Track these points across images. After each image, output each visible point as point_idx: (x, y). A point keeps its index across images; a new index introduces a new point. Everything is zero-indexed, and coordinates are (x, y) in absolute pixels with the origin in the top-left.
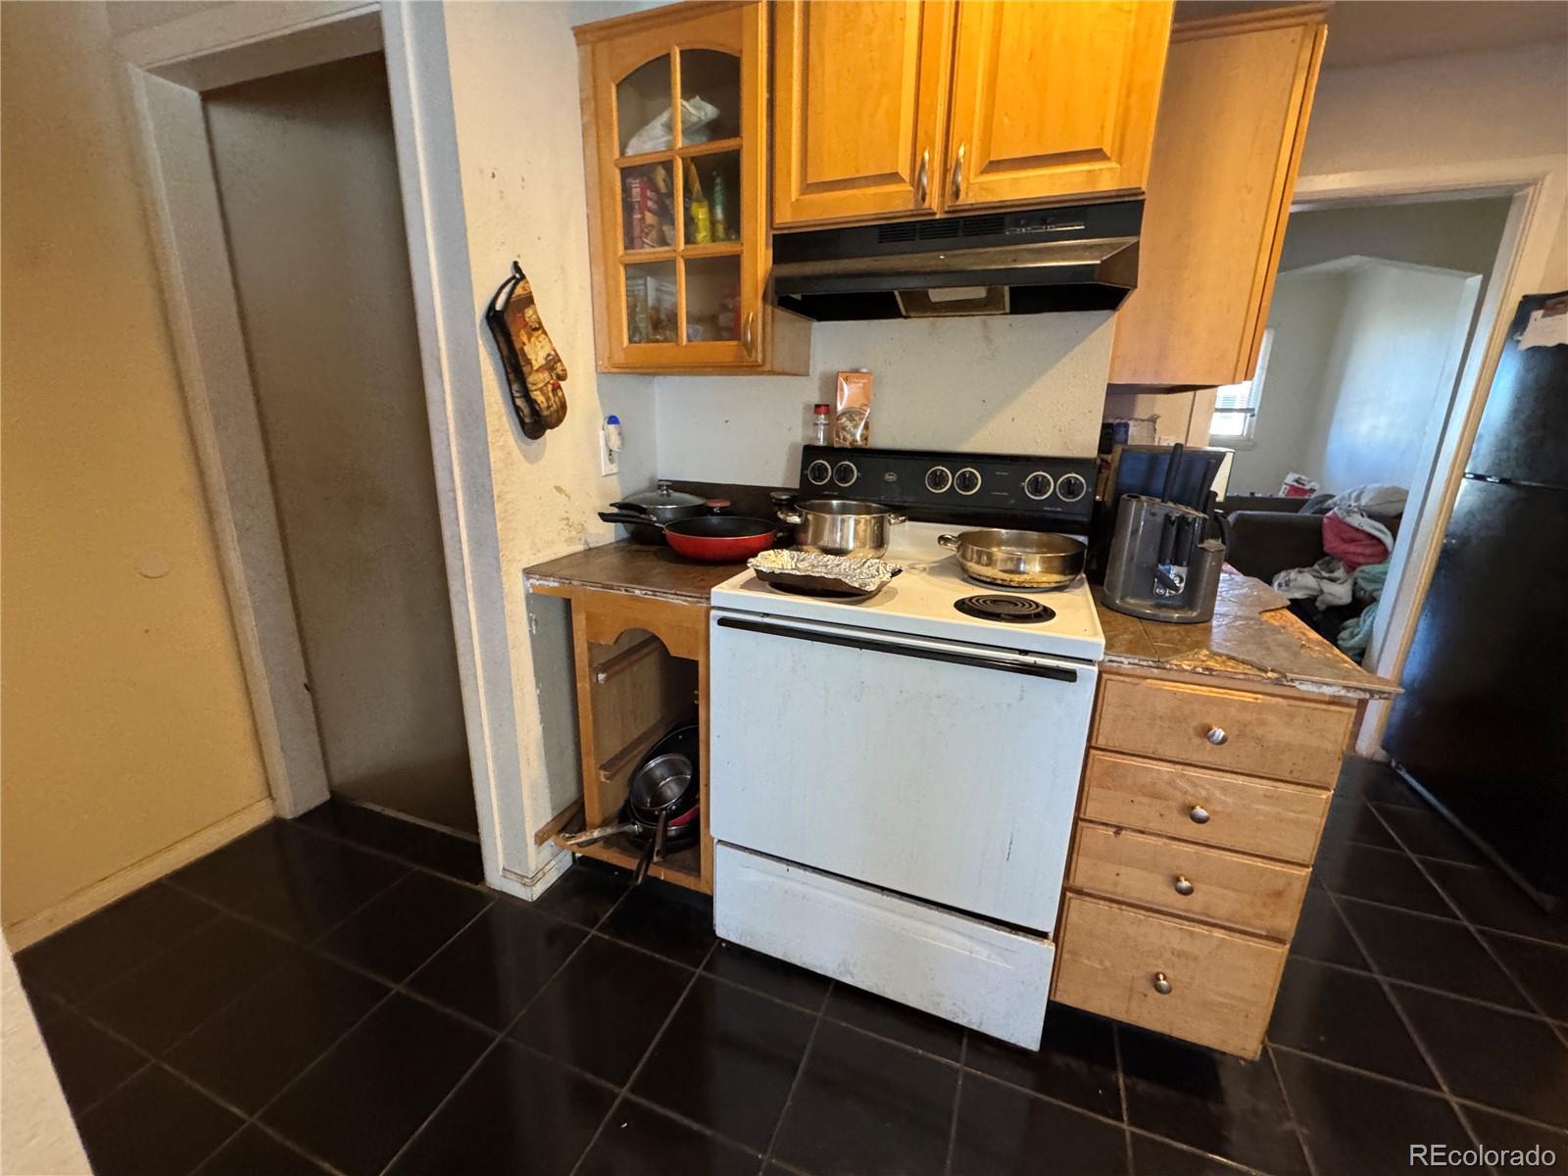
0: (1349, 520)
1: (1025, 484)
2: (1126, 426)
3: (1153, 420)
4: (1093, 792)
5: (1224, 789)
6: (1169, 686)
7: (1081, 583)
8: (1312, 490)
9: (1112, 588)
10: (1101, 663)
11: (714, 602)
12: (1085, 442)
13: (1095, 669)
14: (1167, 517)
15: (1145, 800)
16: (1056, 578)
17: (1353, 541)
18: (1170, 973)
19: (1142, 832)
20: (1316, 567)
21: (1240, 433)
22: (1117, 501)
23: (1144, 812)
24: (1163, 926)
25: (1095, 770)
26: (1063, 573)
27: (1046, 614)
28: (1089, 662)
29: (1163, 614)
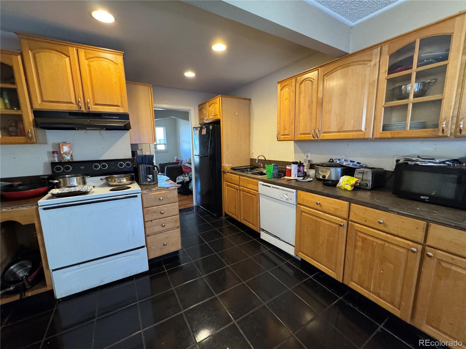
0: (185, 165)
1: (118, 165)
2: (137, 151)
3: (142, 150)
4: (146, 216)
5: (165, 207)
6: (153, 194)
7: (135, 182)
8: (180, 160)
9: (141, 182)
10: (141, 193)
11: (39, 205)
12: (129, 155)
13: (140, 194)
14: (147, 167)
15: (154, 214)
16: (129, 182)
17: (187, 169)
18: (166, 242)
19: (155, 220)
20: (183, 175)
21: (164, 149)
22: (137, 166)
23: (155, 216)
24: (163, 234)
25: (145, 211)
26: (131, 181)
27: (129, 188)
28: (139, 193)
29: (150, 184)
